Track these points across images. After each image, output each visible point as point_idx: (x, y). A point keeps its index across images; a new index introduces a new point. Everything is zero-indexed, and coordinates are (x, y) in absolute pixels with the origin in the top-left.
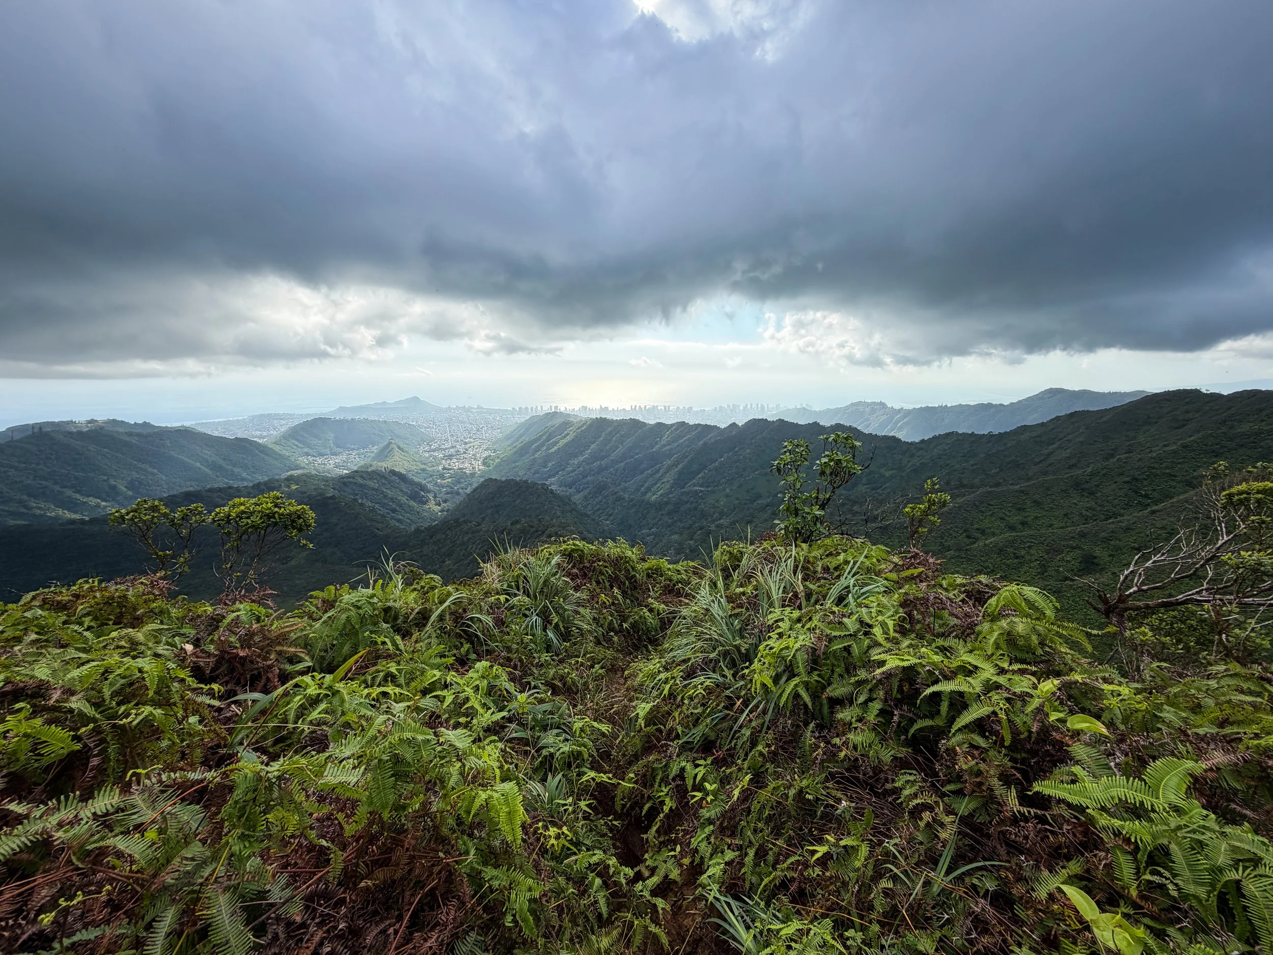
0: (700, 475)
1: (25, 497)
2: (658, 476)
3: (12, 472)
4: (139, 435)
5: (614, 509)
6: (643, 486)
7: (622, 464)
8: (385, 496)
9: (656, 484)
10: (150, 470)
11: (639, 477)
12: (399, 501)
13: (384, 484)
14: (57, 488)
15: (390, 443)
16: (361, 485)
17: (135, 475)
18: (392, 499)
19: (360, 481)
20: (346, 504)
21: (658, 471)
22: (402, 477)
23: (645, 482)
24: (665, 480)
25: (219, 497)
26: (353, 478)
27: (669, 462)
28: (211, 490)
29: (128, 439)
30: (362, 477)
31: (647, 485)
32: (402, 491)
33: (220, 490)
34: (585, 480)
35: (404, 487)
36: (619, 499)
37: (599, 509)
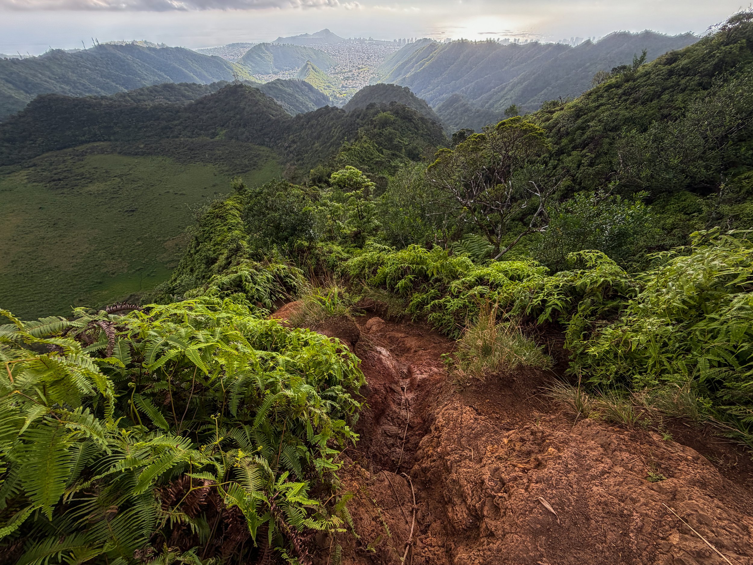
0: (543, 92)
1: (99, 89)
2: (502, 93)
3: (88, 71)
4: (154, 50)
5: (461, 119)
6: (487, 102)
7: (473, 84)
8: (297, 101)
9: (499, 100)
10: (165, 76)
11: (485, 96)
12: (307, 105)
13: (297, 91)
14: (114, 84)
15: (307, 64)
16: (280, 90)
17: (157, 78)
18: (302, 103)
19: (280, 86)
20: (250, 92)
21: (503, 89)
22: (310, 88)
23: (490, 99)
24: (509, 97)
25: (185, 90)
26: (275, 84)
27: (515, 80)
28: (181, 85)
29: (148, 52)
30: (282, 84)
31: (491, 101)
32: (309, 98)
33: (187, 85)
34: (441, 97)
35: (311, 95)
36: (467, 110)
37: (448, 120)
